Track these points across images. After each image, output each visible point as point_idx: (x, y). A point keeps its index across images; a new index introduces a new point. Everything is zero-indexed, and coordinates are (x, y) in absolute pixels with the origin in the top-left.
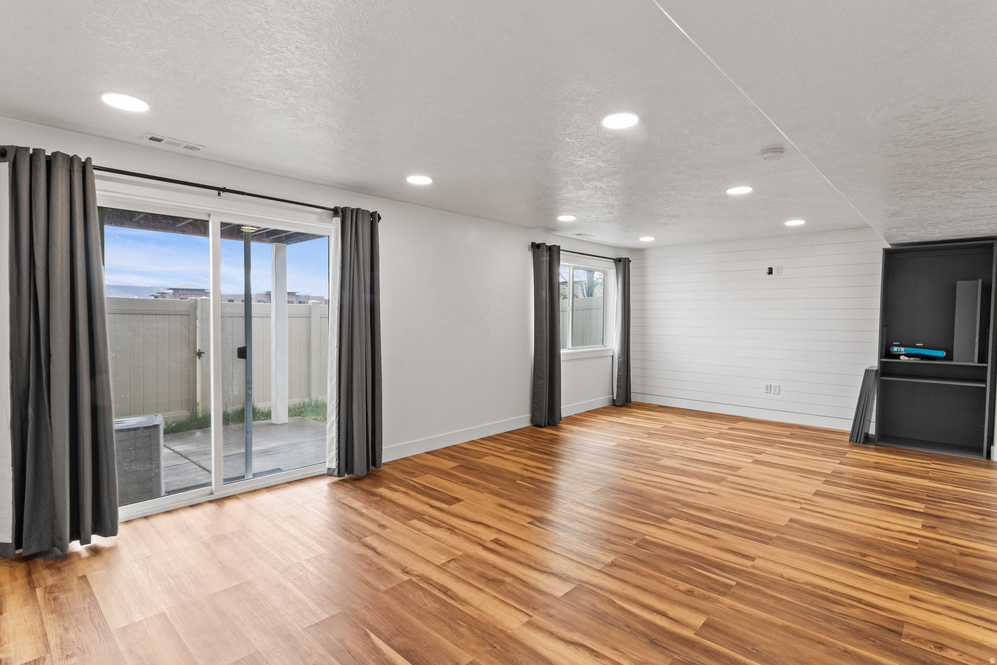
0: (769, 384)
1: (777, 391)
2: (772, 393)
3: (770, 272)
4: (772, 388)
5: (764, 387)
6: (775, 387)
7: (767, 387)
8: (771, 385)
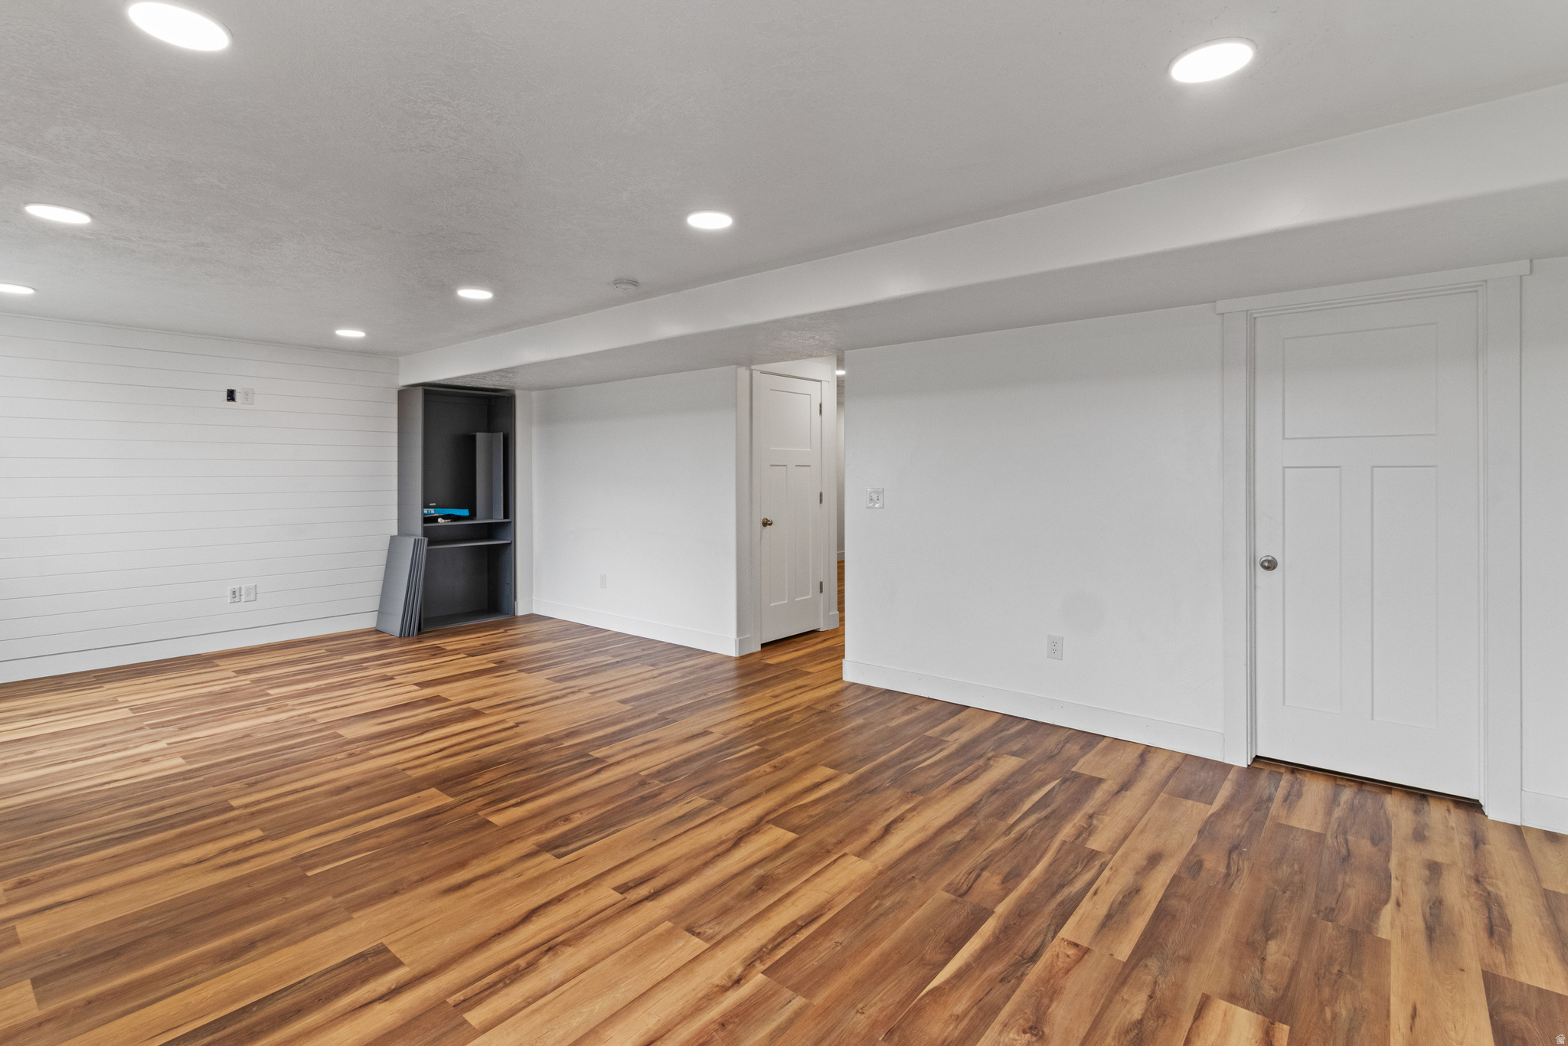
0: (237, 587)
1: (252, 597)
2: (243, 599)
3: (231, 395)
4: (243, 593)
5: (229, 594)
6: (248, 589)
7: (234, 592)
8: (240, 588)
